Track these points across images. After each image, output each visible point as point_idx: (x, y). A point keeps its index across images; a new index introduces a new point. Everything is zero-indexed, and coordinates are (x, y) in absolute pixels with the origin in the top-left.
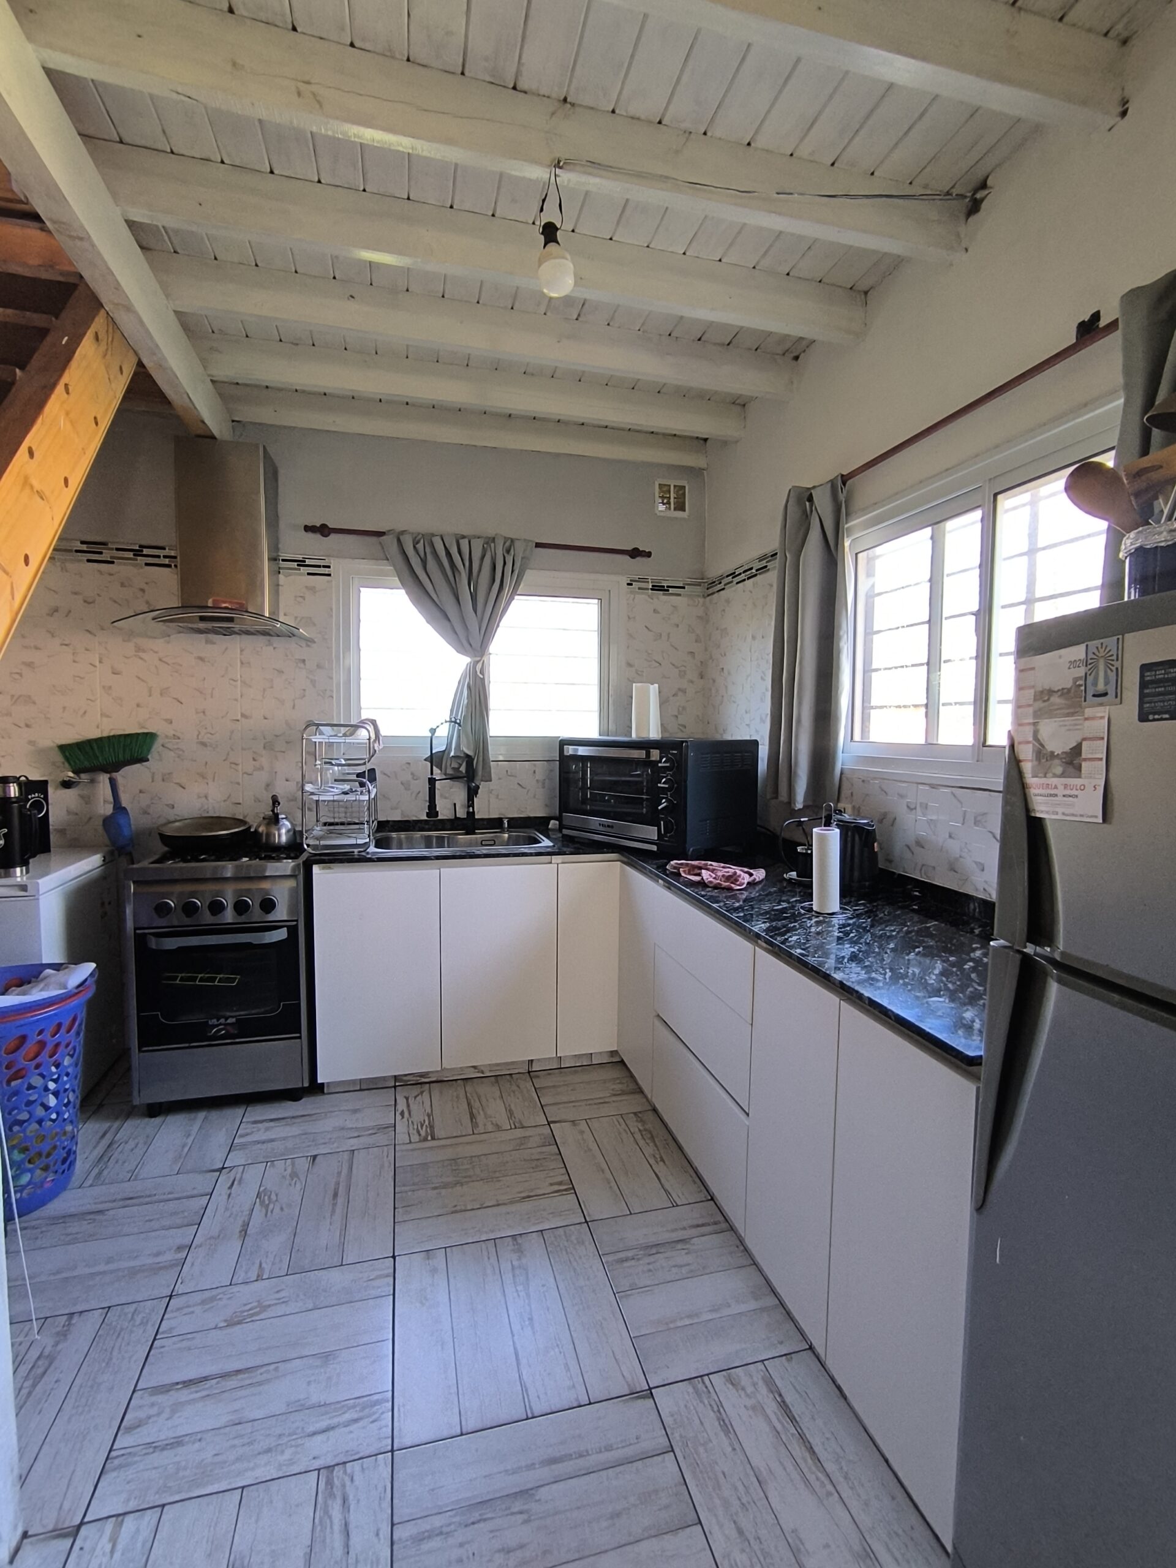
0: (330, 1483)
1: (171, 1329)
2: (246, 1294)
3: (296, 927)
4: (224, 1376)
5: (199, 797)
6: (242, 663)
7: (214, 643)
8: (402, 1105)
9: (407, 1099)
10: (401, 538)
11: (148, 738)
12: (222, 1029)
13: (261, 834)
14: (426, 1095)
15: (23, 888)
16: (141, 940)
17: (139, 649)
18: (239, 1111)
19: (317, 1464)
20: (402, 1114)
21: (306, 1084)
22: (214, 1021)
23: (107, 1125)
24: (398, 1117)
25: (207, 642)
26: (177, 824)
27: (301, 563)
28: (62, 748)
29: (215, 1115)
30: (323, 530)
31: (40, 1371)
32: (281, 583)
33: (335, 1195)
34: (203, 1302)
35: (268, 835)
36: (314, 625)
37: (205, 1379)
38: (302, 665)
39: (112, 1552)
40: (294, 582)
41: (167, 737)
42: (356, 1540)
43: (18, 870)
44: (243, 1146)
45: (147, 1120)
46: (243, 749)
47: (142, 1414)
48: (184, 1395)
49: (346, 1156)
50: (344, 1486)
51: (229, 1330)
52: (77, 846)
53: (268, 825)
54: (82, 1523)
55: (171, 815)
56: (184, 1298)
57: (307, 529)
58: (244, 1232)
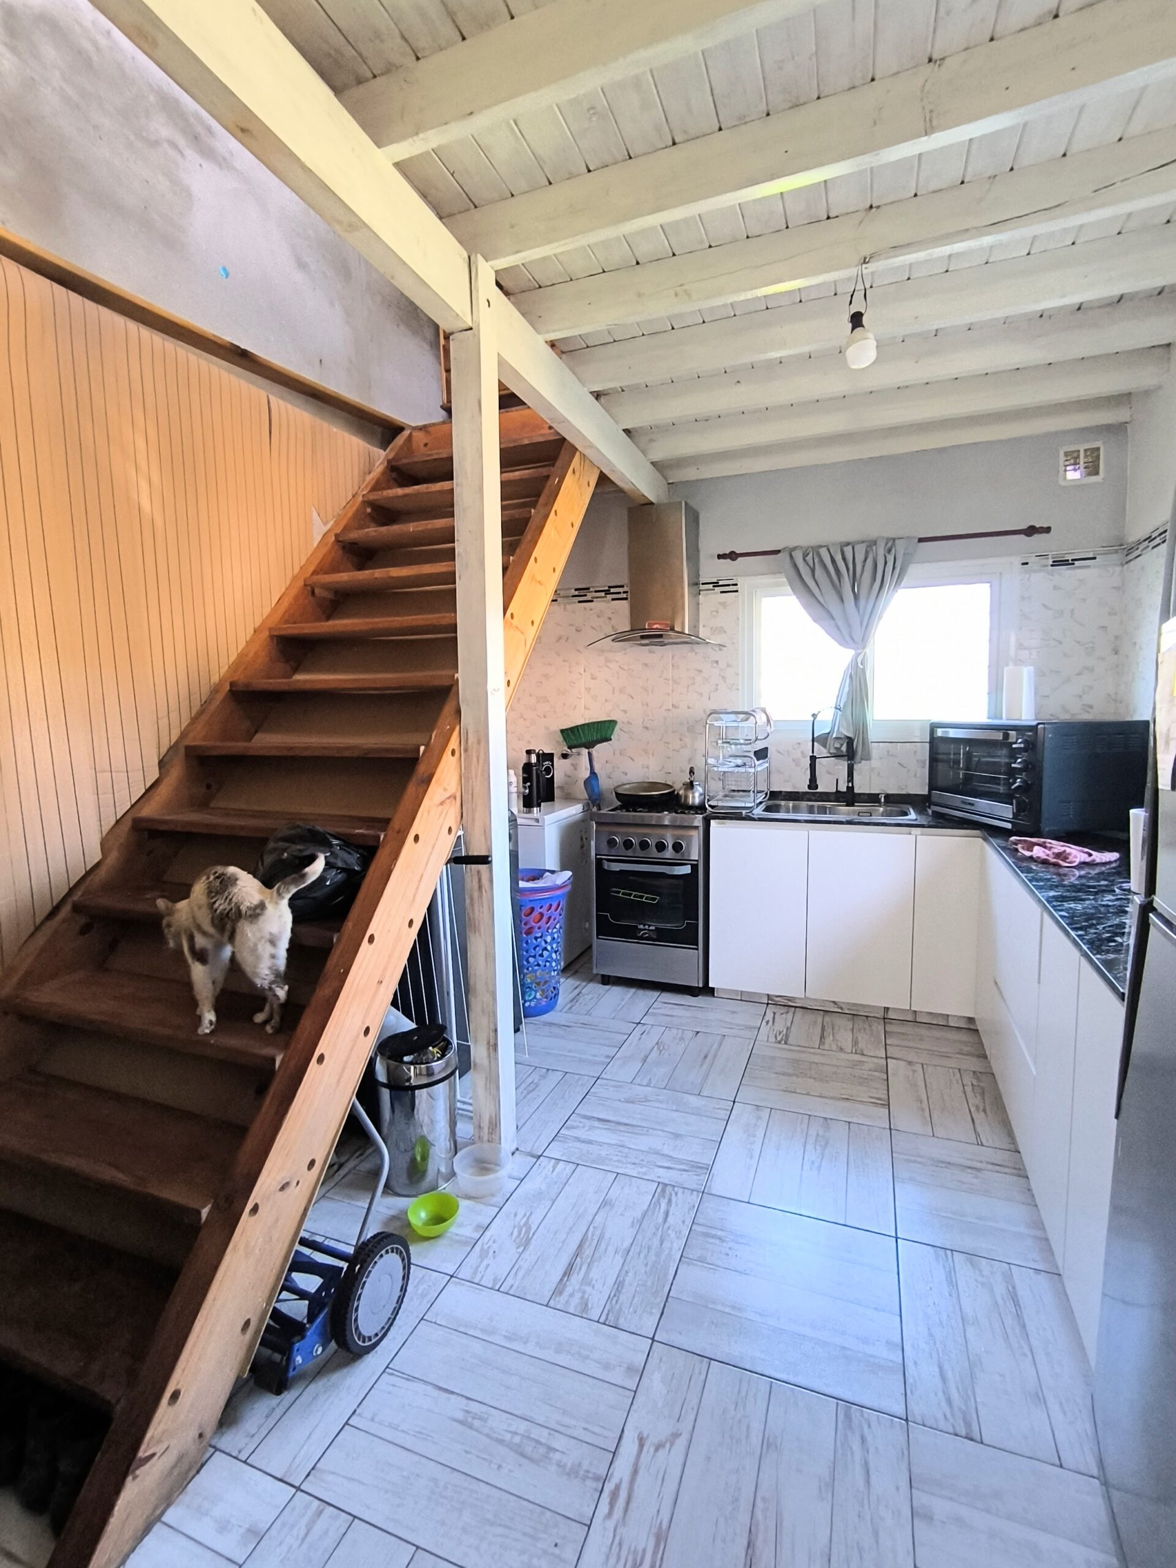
0: (663, 1191)
1: (596, 1093)
2: (640, 1091)
3: (697, 865)
4: (618, 1123)
5: (643, 767)
6: (673, 666)
7: (654, 652)
8: (769, 1016)
9: (774, 1013)
10: (793, 553)
11: (612, 723)
12: (646, 933)
13: (681, 796)
14: (790, 1015)
15: (537, 820)
16: (599, 862)
17: (607, 660)
18: (656, 994)
19: (659, 1180)
20: (768, 1022)
21: (701, 986)
22: (641, 927)
23: (578, 983)
24: (764, 1023)
25: (650, 652)
26: (627, 786)
27: (716, 584)
28: (562, 731)
29: (641, 993)
30: (733, 556)
31: (531, 1089)
32: (701, 602)
33: (706, 1057)
34: (614, 1086)
35: (686, 797)
36: (725, 632)
37: (608, 1121)
38: (715, 665)
39: (553, 1171)
40: (710, 600)
41: (623, 723)
42: (670, 1219)
43: (535, 809)
44: (654, 1014)
45: (601, 985)
46: (673, 732)
47: (575, 1124)
48: (596, 1124)
49: (719, 1038)
50: (671, 1195)
51: (626, 1104)
52: (569, 798)
53: (686, 789)
54: (541, 1155)
55: (625, 779)
56: (605, 1081)
57: (720, 557)
58: (645, 1060)
